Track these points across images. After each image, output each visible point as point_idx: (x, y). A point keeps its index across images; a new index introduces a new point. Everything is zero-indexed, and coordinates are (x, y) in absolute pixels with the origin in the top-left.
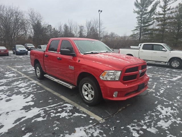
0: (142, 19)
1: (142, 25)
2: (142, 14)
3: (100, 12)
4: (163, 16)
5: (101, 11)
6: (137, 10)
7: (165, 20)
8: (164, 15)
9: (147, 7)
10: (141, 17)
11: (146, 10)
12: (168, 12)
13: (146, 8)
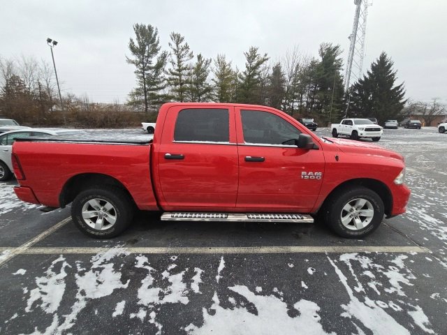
0: (145, 77)
1: (146, 86)
2: (144, 67)
3: (51, 44)
4: (178, 77)
5: (55, 43)
6: (134, 58)
7: (181, 84)
8: (180, 75)
9: (151, 57)
10: (143, 73)
11: (150, 63)
12: (184, 72)
13: (149, 60)
